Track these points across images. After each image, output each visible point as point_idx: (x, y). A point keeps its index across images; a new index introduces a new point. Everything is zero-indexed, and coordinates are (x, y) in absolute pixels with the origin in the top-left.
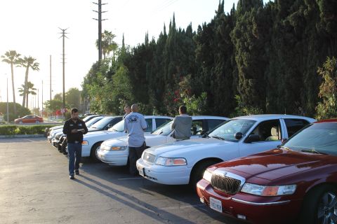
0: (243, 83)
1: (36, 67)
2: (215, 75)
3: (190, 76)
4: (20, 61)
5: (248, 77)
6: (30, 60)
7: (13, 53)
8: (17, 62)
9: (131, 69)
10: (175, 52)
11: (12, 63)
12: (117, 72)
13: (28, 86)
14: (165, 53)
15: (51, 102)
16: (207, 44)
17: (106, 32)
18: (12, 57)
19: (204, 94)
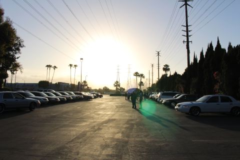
1: (144, 77)
4: (139, 75)
6: (142, 75)
7: (137, 73)
11: (137, 76)
13: (141, 84)
15: (149, 87)
18: (137, 74)
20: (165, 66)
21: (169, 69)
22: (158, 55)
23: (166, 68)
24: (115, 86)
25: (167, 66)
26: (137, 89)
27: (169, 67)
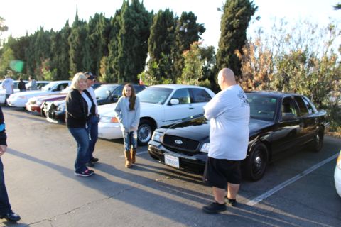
0: (72, 65)
2: (61, 61)
3: (49, 59)
5: (74, 62)
9: (15, 51)
10: (42, 44)
12: (5, 52)
14: (36, 43)
16: (58, 42)
19: (55, 70)
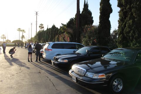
1: (25, 32)
4: (21, 31)
6: (23, 30)
7: (20, 29)
8: (20, 31)
13: (23, 37)
15: (29, 40)
17: (41, 24)
18: (19, 30)
20: (40, 25)
21: (43, 27)
22: (37, 14)
23: (41, 26)
24: (2, 38)
25: (42, 25)
26: (19, 41)
27: (43, 26)
